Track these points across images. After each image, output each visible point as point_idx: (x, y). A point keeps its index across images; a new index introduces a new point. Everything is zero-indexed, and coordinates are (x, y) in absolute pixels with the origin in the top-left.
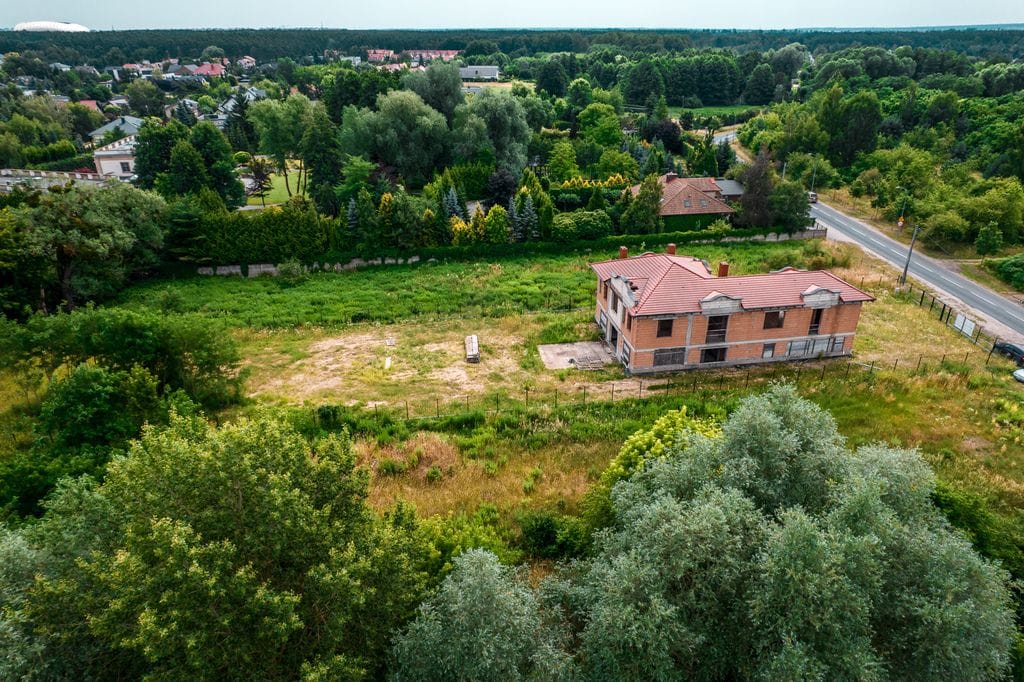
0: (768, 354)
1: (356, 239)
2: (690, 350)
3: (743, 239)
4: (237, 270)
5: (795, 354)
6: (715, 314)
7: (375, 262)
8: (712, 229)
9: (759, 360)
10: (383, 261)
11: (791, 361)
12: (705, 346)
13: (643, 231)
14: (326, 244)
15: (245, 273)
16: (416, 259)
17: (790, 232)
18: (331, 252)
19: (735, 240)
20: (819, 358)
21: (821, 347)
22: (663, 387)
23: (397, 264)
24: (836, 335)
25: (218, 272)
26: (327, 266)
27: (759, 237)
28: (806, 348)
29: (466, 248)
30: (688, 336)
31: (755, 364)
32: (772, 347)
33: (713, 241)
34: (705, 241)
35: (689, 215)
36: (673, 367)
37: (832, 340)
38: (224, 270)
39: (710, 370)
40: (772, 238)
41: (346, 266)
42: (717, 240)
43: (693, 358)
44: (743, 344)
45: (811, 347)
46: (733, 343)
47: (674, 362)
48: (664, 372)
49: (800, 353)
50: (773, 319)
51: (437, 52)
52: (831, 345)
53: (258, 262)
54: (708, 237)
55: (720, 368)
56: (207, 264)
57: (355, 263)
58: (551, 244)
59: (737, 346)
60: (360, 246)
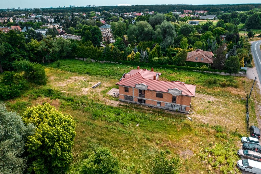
0: (159, 105)
1: (104, 56)
2: (134, 98)
3: (212, 72)
4: (82, 59)
5: (168, 108)
6: (140, 89)
7: (109, 62)
8: (201, 68)
9: (156, 106)
10: (110, 62)
11: (166, 109)
12: (138, 97)
13: (178, 65)
14: (99, 56)
15: (84, 60)
16: (117, 63)
17: (230, 73)
18: (100, 58)
19: (209, 72)
20: (176, 111)
21: (177, 108)
22: (122, 105)
23: (113, 63)
24: (182, 105)
25: (79, 59)
26: (99, 61)
27: (218, 73)
28: (172, 106)
29: (129, 62)
30: (133, 93)
31: (154, 107)
32: (160, 103)
33: (201, 71)
34: (198, 71)
35: (196, 62)
36: (130, 101)
37: (181, 107)
38: (80, 59)
39: (140, 105)
40: (223, 73)
41: (103, 62)
42: (202, 72)
43: (135, 100)
44: (151, 100)
45: (173, 107)
46: (147, 99)
47: (130, 100)
48: (127, 102)
49: (170, 108)
50: (160, 95)
51: (204, 11)
52: (181, 108)
53: (86, 58)
54: (199, 70)
55: (143, 105)
56: (77, 57)
57: (105, 61)
58: (150, 64)
59: (148, 100)
60: (105, 58)
